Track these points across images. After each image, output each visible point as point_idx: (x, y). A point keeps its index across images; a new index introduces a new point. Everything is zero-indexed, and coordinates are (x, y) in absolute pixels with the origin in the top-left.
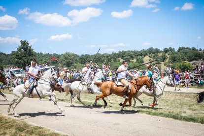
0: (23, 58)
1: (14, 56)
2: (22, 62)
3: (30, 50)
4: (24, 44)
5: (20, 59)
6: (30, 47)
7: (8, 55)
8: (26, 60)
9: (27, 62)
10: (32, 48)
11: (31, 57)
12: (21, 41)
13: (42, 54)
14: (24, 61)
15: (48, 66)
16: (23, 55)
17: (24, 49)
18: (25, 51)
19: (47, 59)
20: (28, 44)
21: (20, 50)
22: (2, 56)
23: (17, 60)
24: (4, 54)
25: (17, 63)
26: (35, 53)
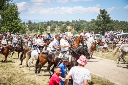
0: (102, 25)
1: (94, 23)
2: (101, 28)
3: (108, 18)
4: (103, 12)
5: (99, 25)
6: (108, 15)
7: (88, 23)
8: (104, 27)
9: (105, 29)
10: (110, 16)
11: (108, 25)
12: (101, 10)
13: (117, 21)
14: (102, 28)
15: (124, 32)
16: (102, 22)
17: (103, 17)
18: (103, 19)
19: (123, 26)
20: (106, 12)
21: (99, 18)
22: (84, 23)
23: (97, 26)
24: (86, 22)
25: (97, 29)
26: (112, 20)
